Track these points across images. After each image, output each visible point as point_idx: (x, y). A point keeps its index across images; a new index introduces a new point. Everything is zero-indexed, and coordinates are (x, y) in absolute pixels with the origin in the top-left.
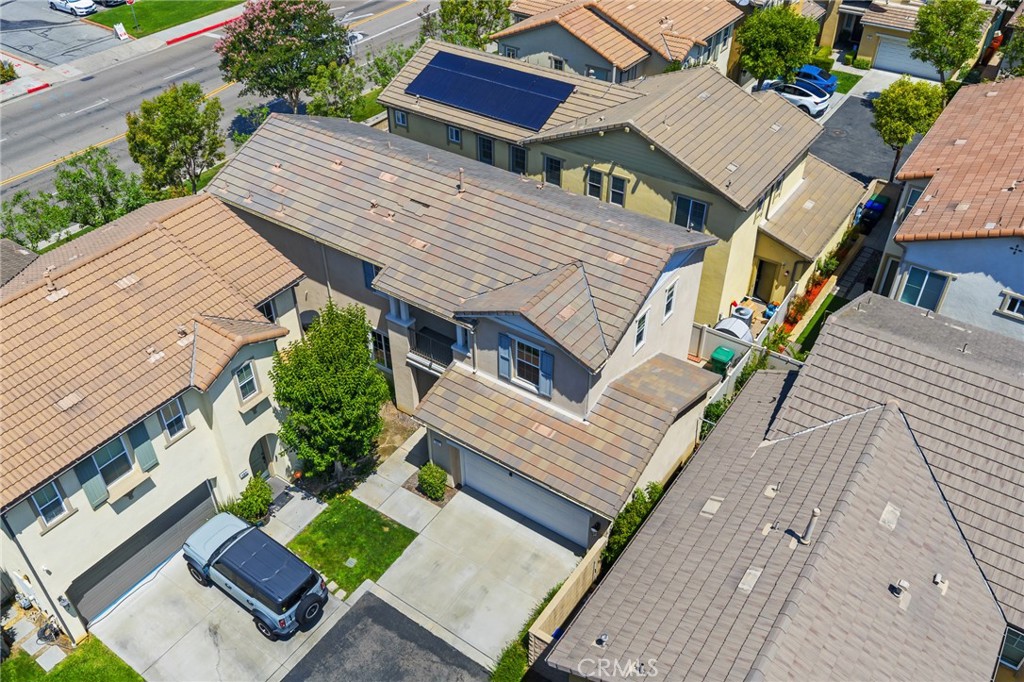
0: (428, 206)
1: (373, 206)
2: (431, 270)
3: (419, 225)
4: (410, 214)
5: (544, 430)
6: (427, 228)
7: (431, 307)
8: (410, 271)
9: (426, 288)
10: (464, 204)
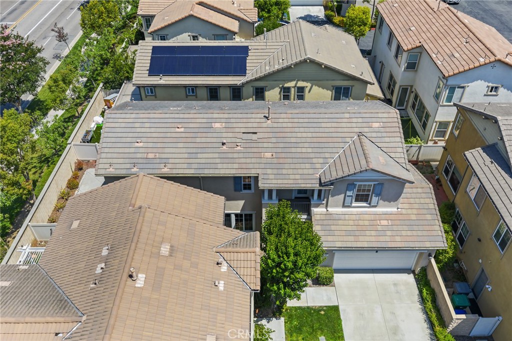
0: (256, 133)
1: (223, 144)
2: (287, 166)
3: (260, 145)
4: (250, 141)
5: (384, 222)
6: (265, 145)
7: (303, 185)
8: (275, 171)
9: (292, 177)
10: (275, 125)
